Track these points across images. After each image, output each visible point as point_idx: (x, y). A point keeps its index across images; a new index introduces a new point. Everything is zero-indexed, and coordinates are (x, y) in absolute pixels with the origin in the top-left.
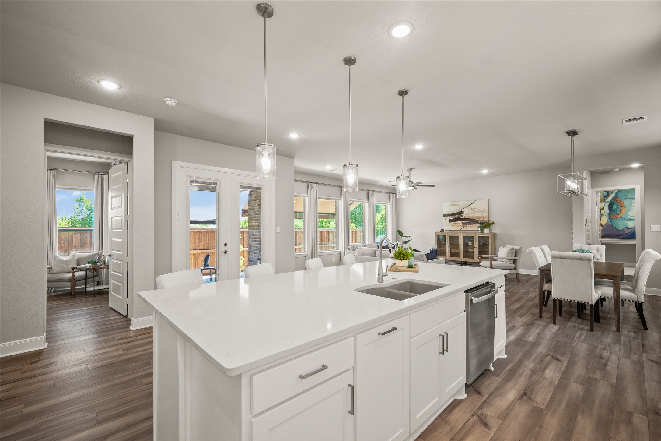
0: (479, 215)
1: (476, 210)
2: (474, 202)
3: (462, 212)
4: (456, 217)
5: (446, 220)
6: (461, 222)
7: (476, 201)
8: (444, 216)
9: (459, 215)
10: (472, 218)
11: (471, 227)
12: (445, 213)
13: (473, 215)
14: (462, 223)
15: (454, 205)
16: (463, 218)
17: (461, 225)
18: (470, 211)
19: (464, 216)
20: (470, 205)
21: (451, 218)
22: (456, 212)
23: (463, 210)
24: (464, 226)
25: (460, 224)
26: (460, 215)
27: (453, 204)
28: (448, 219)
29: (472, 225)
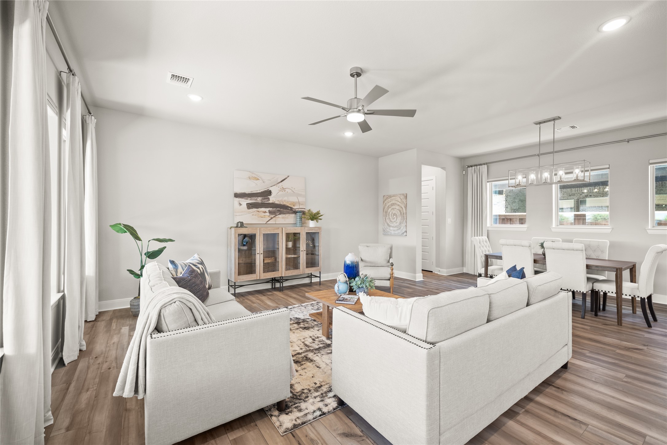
0: (293, 199)
1: (289, 191)
2: (286, 178)
3: (269, 193)
4: (259, 200)
5: (240, 204)
6: (267, 210)
7: (288, 176)
8: (237, 195)
9: (263, 198)
10: (285, 203)
11: (283, 218)
12: (239, 191)
13: (286, 198)
14: (270, 212)
15: (255, 178)
16: (270, 202)
17: (268, 214)
18: (281, 193)
19: (272, 199)
20: (282, 181)
21: (249, 201)
22: (259, 192)
23: (270, 189)
24: (273, 216)
25: (265, 212)
26: (265, 198)
27: (254, 176)
28: (245, 202)
29: (284, 215)
